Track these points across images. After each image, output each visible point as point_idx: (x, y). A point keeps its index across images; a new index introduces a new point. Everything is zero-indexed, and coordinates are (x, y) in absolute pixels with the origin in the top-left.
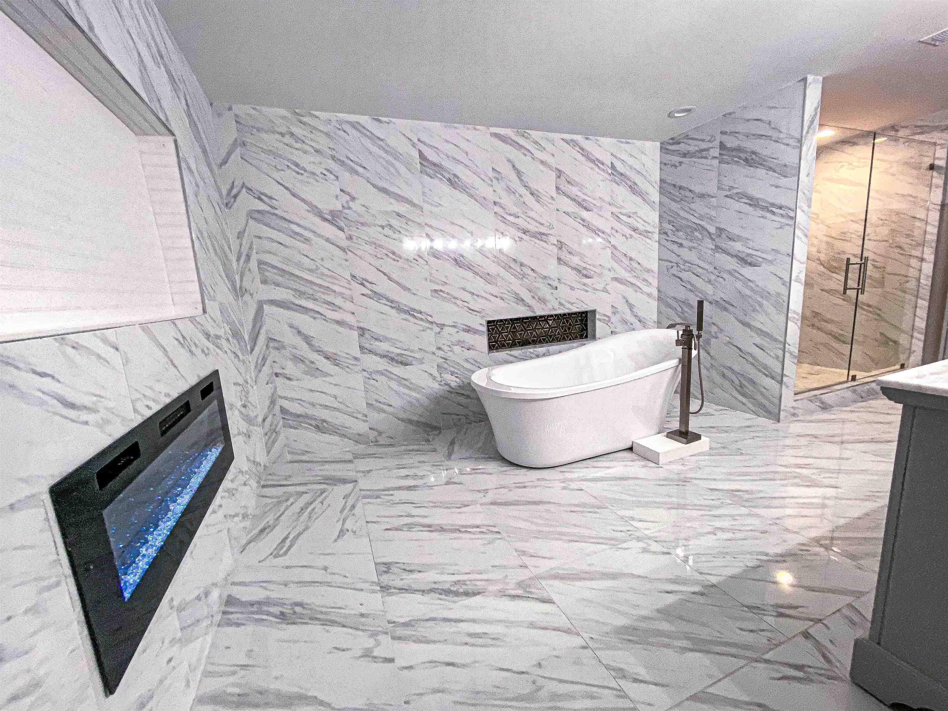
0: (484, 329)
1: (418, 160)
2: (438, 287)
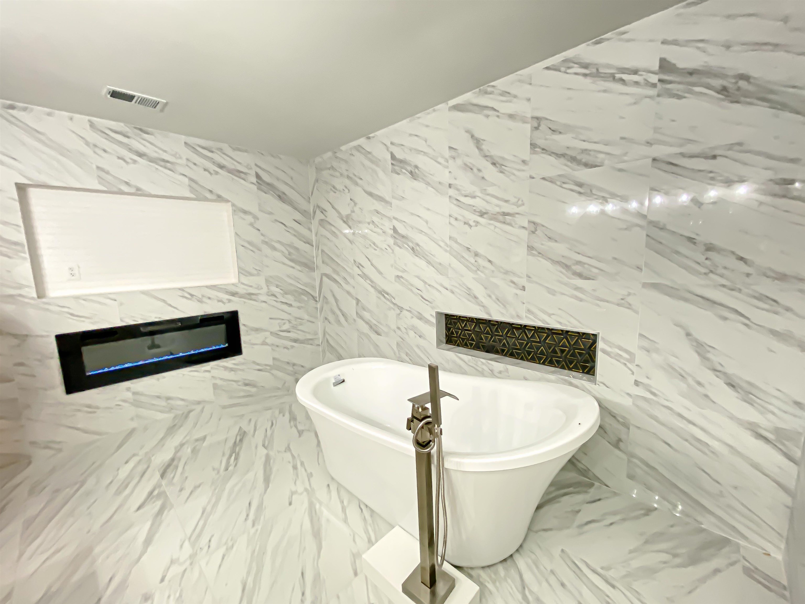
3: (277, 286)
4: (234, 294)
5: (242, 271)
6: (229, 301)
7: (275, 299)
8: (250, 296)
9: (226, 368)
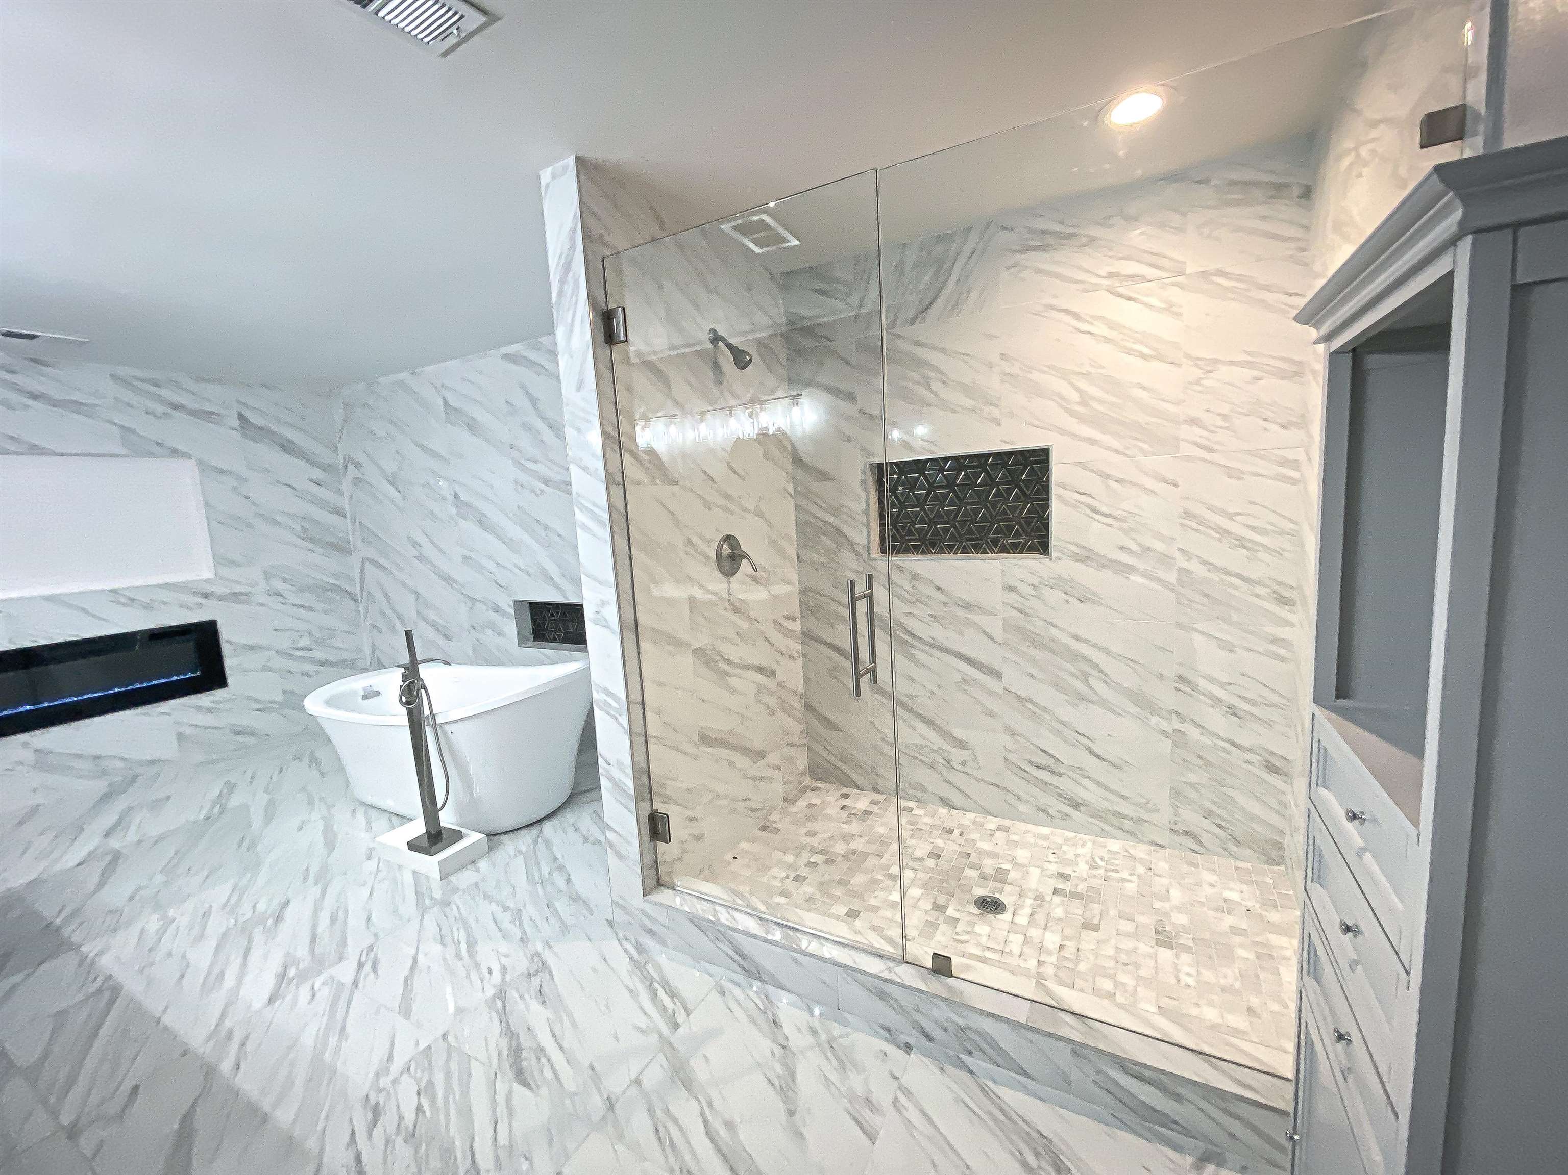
0: (512, 612)
1: (442, 408)
2: (468, 554)
3: (285, 581)
4: (206, 596)
5: (219, 560)
6: (200, 605)
7: (280, 599)
8: (236, 597)
9: (199, 708)
